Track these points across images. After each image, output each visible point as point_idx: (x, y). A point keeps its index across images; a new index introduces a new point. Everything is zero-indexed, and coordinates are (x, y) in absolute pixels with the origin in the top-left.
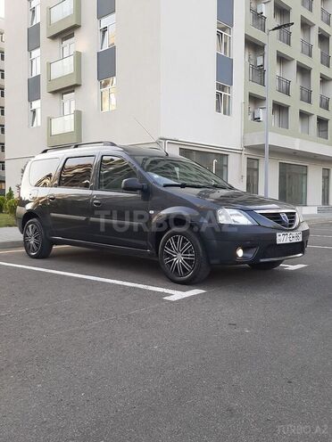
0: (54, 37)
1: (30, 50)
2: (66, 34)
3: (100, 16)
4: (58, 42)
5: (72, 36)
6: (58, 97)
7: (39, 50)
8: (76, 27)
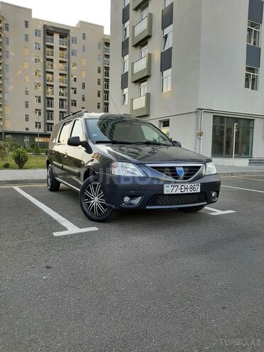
0: (136, 46)
1: (123, 56)
2: (142, 43)
3: (164, 27)
4: (138, 48)
5: (146, 43)
6: (137, 85)
7: (128, 55)
8: (148, 37)
